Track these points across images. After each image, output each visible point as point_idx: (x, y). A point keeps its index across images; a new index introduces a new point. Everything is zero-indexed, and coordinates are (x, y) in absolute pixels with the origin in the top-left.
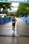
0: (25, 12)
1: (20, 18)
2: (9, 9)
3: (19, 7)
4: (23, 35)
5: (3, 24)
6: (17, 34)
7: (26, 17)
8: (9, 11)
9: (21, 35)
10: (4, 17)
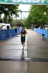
0: (41, 20)
1: (33, 29)
2: (14, 15)
3: (31, 12)
4: (37, 59)
5: (5, 39)
6: (28, 57)
7: (42, 28)
8: (14, 19)
9: (35, 59)
10: (6, 29)
